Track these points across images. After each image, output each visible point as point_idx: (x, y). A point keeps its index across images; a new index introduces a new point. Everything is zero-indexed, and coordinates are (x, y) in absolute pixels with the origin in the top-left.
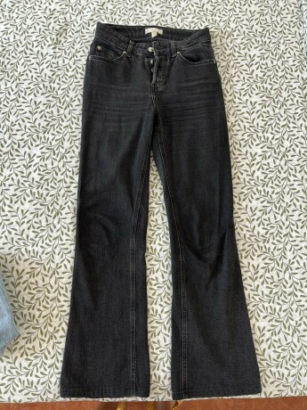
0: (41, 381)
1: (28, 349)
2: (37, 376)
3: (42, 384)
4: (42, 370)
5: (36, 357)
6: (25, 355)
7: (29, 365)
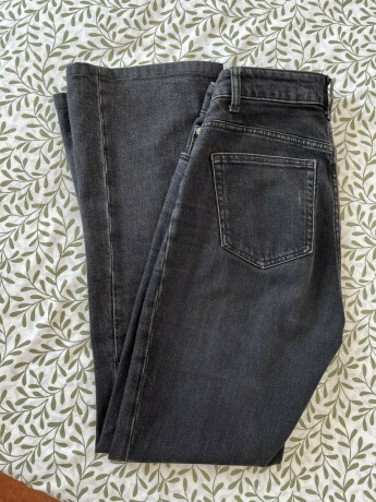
0: (24, 442)
1: (32, 373)
2: (21, 428)
3: (24, 447)
4: (36, 422)
5: (37, 395)
6: (20, 380)
7: (20, 402)
